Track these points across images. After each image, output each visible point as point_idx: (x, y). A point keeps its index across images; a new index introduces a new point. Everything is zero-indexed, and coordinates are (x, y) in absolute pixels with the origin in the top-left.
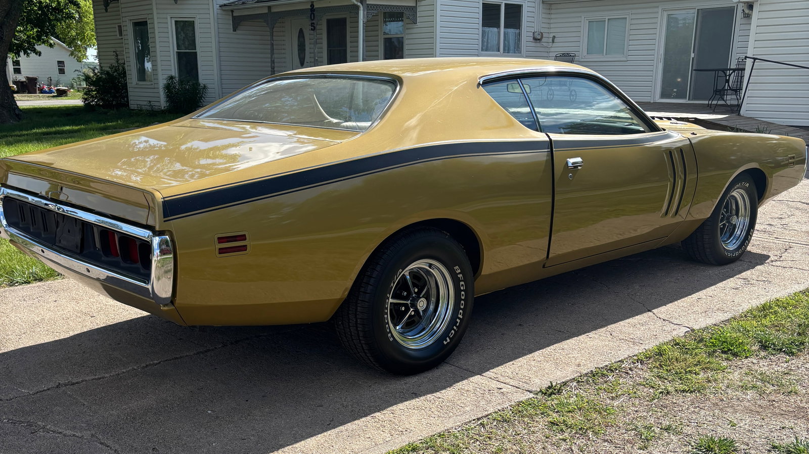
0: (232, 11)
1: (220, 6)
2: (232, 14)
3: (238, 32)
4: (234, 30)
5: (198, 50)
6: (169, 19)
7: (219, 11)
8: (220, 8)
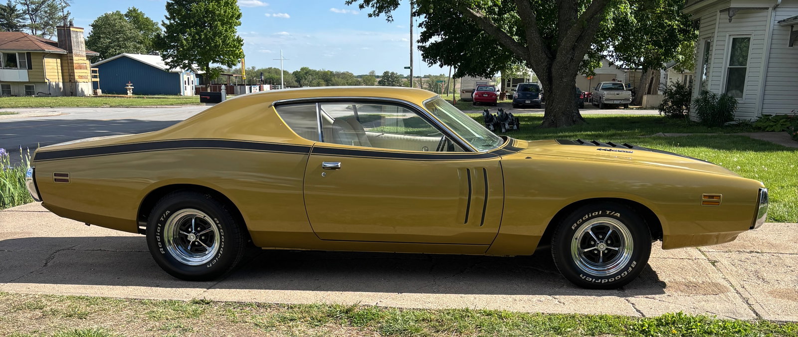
0: (792, 26)
1: (779, 22)
2: (792, 29)
3: (795, 47)
4: (791, 45)
5: (748, 66)
6: (727, 35)
7: (776, 27)
8: (778, 24)
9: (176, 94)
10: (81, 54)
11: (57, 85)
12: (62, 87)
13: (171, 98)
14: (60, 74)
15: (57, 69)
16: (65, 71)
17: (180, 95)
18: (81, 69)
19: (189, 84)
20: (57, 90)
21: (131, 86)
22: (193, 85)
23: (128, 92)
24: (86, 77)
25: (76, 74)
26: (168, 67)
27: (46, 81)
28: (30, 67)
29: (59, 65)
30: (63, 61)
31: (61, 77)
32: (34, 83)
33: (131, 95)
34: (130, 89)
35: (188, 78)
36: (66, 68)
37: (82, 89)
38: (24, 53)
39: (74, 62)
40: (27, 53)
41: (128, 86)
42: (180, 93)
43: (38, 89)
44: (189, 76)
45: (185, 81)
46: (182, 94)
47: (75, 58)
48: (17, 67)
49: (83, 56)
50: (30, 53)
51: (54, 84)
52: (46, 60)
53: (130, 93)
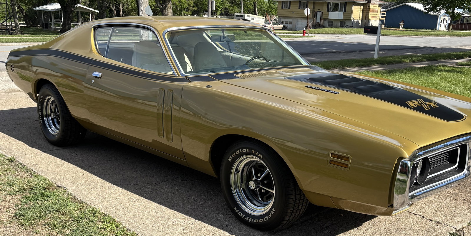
9: (433, 29)
10: (376, 3)
11: (358, 21)
12: (361, 23)
13: (429, 31)
14: (361, 15)
15: (360, 12)
16: (364, 13)
17: (436, 30)
18: (374, 12)
19: (443, 23)
20: (357, 24)
21: (403, 23)
22: (447, 23)
23: (400, 27)
24: (376, 17)
25: (370, 15)
26: (426, 11)
27: (352, 19)
28: (345, 11)
29: (362, 10)
30: (364, 8)
31: (361, 17)
32: (345, 20)
33: (402, 28)
34: (402, 25)
35: (444, 19)
36: (365, 11)
37: (372, 24)
38: (343, 3)
39: (371, 8)
40: (345, 3)
41: (401, 23)
42: (436, 28)
43: (347, 23)
44: (445, 18)
45: (441, 21)
46: (437, 29)
47: (371, 6)
48: (338, 11)
49: (376, 5)
50: (347, 3)
51: (356, 21)
52: (354, 7)
53: (401, 28)
